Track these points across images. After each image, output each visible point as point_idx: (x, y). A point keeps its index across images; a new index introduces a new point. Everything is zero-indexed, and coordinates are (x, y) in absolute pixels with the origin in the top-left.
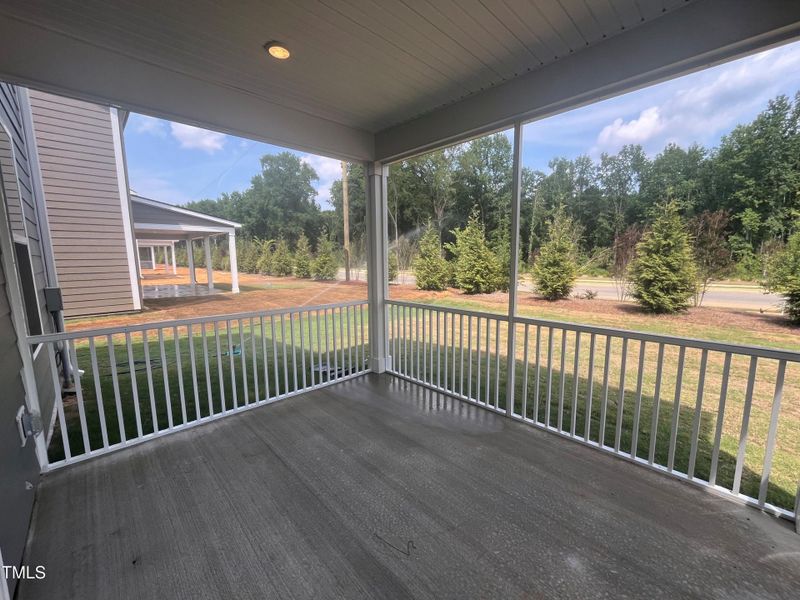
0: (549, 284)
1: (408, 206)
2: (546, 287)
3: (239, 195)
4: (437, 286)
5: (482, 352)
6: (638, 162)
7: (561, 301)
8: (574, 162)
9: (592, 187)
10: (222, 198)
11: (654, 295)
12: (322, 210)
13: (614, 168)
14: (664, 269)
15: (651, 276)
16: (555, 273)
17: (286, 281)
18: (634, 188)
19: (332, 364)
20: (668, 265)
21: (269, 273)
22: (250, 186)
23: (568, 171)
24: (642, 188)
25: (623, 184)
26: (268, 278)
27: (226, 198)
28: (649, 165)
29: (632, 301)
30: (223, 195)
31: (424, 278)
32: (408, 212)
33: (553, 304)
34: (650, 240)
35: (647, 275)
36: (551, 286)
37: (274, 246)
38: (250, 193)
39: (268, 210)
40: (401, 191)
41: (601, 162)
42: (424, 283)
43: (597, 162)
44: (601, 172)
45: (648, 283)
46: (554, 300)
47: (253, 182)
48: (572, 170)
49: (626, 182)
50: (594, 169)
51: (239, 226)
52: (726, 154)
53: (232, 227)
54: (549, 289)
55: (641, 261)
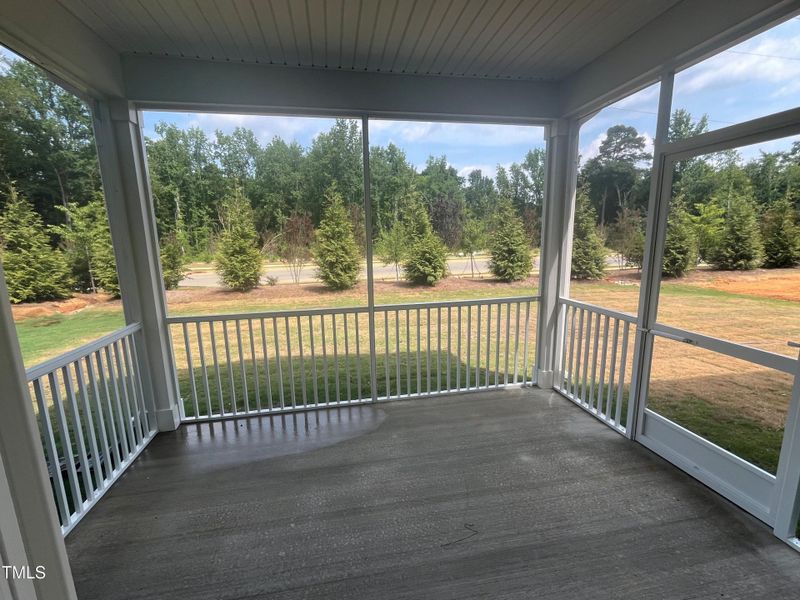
0: (240, 273)
2: (237, 277)
4: (55, 293)
5: (247, 361)
6: (253, 148)
7: (255, 291)
8: (187, 133)
9: (211, 165)
11: (338, 275)
13: (230, 149)
14: (340, 252)
15: (333, 259)
16: (243, 261)
18: (251, 172)
20: (343, 248)
23: (181, 142)
24: (259, 174)
25: (240, 167)
28: (262, 152)
29: (320, 283)
33: (248, 295)
34: (327, 228)
35: (331, 258)
36: (243, 276)
41: (216, 139)
43: (213, 138)
44: (218, 150)
45: (332, 265)
46: (247, 291)
48: (185, 141)
49: (244, 165)
50: (210, 145)
52: (316, 155)
54: (241, 280)
55: (324, 246)
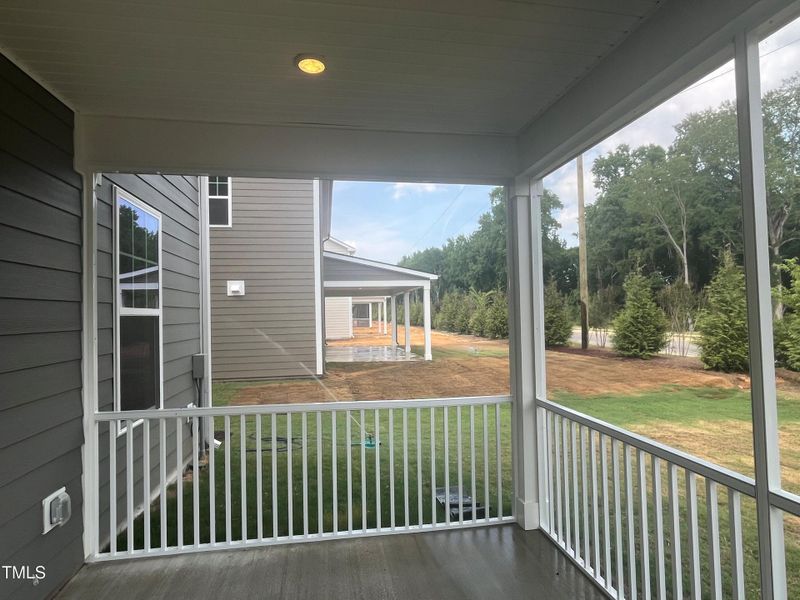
1: (708, 228)
3: (464, 239)
4: (742, 365)
10: (447, 244)
12: (568, 247)
17: (500, 345)
19: (467, 492)
21: (482, 334)
22: (476, 227)
26: (482, 341)
27: (451, 244)
30: (449, 240)
31: (717, 350)
32: (706, 239)
37: (491, 299)
38: (477, 236)
39: (496, 254)
40: (694, 206)
42: (717, 359)
47: (480, 222)
51: (435, 277)
53: (428, 279)
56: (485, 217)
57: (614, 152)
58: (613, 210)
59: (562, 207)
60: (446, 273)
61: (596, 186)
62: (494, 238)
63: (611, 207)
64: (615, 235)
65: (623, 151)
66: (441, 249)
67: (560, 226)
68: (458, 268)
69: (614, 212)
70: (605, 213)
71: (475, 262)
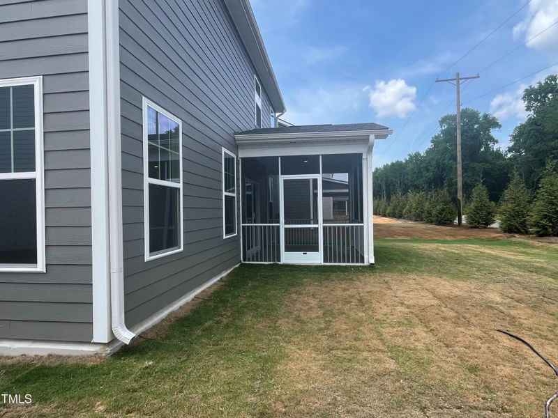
3: (420, 155)
10: (408, 158)
22: (429, 145)
27: (411, 158)
30: (409, 155)
39: (444, 164)
47: (432, 141)
56: (436, 137)
57: (543, 82)
58: (536, 130)
59: (500, 126)
60: (407, 179)
61: (527, 110)
62: (442, 154)
63: (535, 127)
64: (537, 148)
65: (550, 81)
66: (404, 161)
67: (497, 142)
68: (415, 175)
69: (537, 130)
70: (529, 132)
71: (428, 170)
